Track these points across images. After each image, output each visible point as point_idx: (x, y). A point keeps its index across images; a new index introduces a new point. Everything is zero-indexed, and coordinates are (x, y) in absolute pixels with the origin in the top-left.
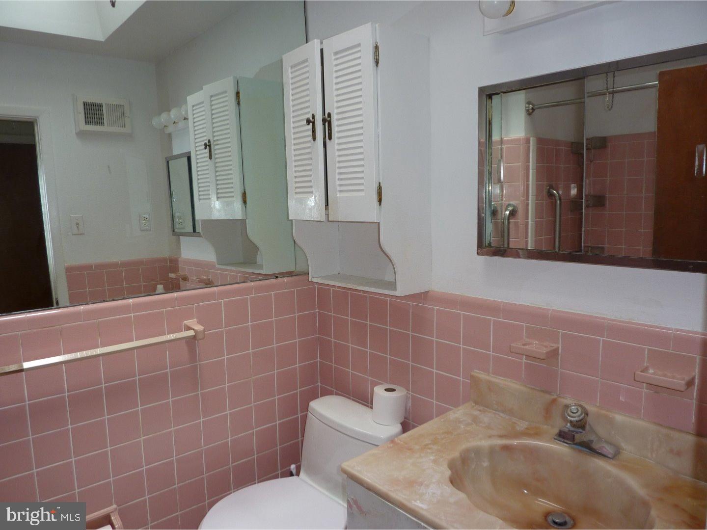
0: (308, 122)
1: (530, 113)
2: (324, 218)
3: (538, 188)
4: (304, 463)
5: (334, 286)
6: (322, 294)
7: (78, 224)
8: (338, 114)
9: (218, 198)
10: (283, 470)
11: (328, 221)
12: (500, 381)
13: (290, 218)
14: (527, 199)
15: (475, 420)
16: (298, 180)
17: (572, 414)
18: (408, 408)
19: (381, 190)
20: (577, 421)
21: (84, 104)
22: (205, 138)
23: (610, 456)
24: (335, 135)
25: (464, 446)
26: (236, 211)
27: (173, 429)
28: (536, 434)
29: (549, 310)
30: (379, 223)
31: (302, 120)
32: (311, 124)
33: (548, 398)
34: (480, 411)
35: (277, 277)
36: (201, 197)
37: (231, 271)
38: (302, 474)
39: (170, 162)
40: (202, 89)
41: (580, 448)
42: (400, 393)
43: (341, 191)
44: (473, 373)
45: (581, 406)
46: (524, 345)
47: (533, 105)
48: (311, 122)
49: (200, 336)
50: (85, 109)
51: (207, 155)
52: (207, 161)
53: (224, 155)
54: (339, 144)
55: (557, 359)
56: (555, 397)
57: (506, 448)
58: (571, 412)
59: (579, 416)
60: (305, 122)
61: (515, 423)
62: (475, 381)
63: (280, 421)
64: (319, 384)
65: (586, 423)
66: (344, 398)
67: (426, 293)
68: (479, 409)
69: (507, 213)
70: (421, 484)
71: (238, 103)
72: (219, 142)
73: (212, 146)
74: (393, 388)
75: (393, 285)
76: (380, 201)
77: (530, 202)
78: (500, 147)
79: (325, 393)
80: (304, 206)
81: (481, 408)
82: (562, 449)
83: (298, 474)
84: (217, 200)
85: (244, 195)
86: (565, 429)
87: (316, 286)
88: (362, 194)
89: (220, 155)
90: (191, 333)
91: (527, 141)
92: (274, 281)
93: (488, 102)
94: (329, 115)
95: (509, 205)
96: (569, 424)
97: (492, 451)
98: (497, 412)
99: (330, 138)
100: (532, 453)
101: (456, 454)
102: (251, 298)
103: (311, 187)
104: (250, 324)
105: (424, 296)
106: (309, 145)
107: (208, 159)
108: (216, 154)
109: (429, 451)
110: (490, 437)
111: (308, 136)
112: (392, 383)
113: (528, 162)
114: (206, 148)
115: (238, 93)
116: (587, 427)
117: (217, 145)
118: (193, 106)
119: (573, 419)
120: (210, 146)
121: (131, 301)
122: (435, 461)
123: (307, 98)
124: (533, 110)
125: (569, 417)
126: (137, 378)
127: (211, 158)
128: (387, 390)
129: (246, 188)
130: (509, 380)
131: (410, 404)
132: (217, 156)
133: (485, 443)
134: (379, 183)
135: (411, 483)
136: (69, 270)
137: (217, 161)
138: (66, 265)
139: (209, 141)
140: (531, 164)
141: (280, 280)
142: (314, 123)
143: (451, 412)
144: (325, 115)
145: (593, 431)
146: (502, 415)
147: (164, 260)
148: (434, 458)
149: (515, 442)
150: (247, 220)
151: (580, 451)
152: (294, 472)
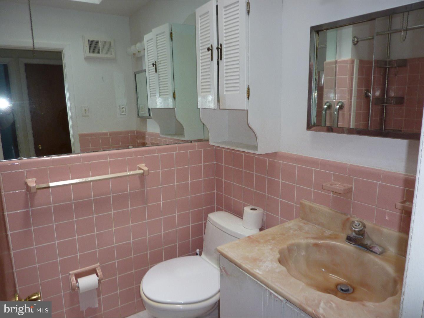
0: (209, 49)
1: (355, 44)
2: (217, 107)
3: (359, 92)
4: (204, 249)
5: (225, 148)
6: (218, 153)
7: (85, 110)
8: (226, 44)
9: (160, 95)
10: (193, 253)
11: (219, 109)
12: (316, 206)
13: (199, 107)
14: (351, 99)
15: (300, 228)
16: (203, 84)
17: (355, 227)
18: (264, 220)
19: (249, 90)
20: (358, 231)
21: (89, 42)
22: (153, 60)
23: (378, 253)
24: (224, 57)
25: (290, 242)
26: (170, 103)
27: (131, 225)
28: (334, 237)
29: (348, 164)
30: (247, 110)
31: (206, 48)
32: (210, 51)
33: (345, 217)
34: (304, 223)
35: (191, 142)
36: (151, 95)
37: (169, 139)
38: (203, 255)
39: (137, 75)
40: (152, 31)
41: (361, 247)
42: (260, 211)
43: (227, 91)
44: (301, 201)
45: (362, 222)
46: (331, 185)
47: (357, 38)
48: (210, 49)
49: (146, 173)
50: (89, 44)
51: (154, 70)
52: (154, 74)
53: (163, 70)
54: (226, 62)
55: (352, 194)
56: (349, 217)
57: (316, 245)
58: (355, 225)
59: (360, 228)
60: (207, 50)
61: (324, 231)
62: (303, 206)
63: (192, 225)
64: (215, 205)
65: (364, 233)
66: (228, 213)
67: (276, 153)
68: (304, 222)
69: (338, 107)
70: (261, 261)
71: (172, 39)
72: (162, 62)
73: (157, 65)
74: (256, 208)
75: (256, 148)
76: (248, 97)
77: (353, 100)
78: (335, 65)
79: (218, 210)
80: (206, 100)
81: (306, 222)
82: (350, 247)
83: (200, 255)
84: (160, 97)
85: (174, 93)
86: (351, 235)
87: (215, 148)
88: (238, 92)
89: (162, 70)
90: (141, 171)
91: (353, 62)
92: (189, 144)
93: (316, 36)
94: (221, 45)
95: (339, 102)
96: (354, 233)
97: (308, 246)
98: (315, 225)
99: (221, 59)
100: (332, 249)
101: (285, 246)
102: (176, 154)
103: (210, 88)
104: (175, 168)
105: (275, 155)
106: (209, 63)
107: (154, 72)
108: (159, 69)
109: (269, 243)
110: (307, 238)
111: (208, 58)
112: (255, 206)
113: (353, 75)
114: (154, 66)
115: (171, 33)
116: (366, 235)
117: (160, 64)
118: (147, 41)
119: (356, 229)
120: (156, 65)
121: (108, 152)
122: (271, 249)
123: (208, 35)
124: (357, 42)
125: (353, 228)
126: (111, 195)
127: (156, 72)
128: (251, 209)
129: (175, 90)
130: (322, 206)
131: (265, 218)
132: (160, 70)
133: (303, 241)
134: (248, 86)
135: (255, 260)
136: (81, 136)
137: (160, 73)
138: (79, 133)
139: (155, 62)
140: (354, 76)
141: (193, 143)
142: (212, 50)
143: (286, 223)
144: (218, 45)
145: (369, 238)
146: (317, 226)
147: (133, 132)
148: (271, 247)
149: (321, 242)
150: (176, 109)
151: (360, 249)
152: (198, 253)
